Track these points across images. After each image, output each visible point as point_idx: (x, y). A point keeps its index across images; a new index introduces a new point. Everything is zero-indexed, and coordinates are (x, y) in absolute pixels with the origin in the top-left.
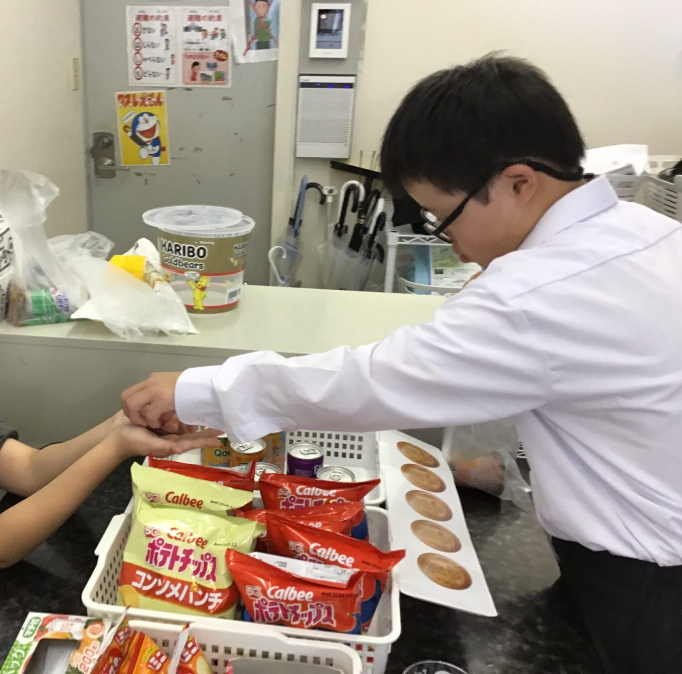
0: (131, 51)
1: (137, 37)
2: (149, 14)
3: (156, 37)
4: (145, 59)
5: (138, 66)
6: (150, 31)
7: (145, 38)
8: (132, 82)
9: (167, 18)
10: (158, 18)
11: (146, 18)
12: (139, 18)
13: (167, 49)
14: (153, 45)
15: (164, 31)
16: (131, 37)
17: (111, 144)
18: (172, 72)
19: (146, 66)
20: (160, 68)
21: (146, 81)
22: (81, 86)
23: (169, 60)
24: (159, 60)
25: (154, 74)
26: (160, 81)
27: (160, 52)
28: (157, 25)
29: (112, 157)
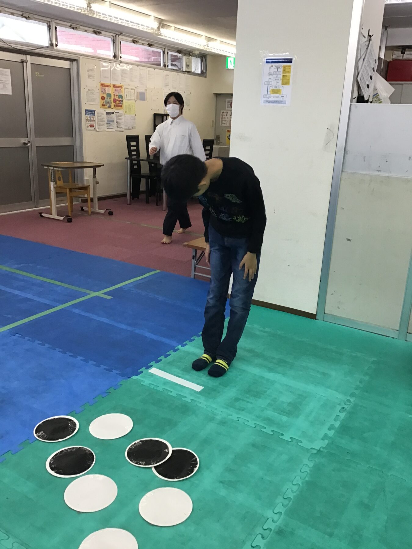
0: (221, 119)
1: (222, 116)
2: (225, 112)
3: (225, 117)
4: (223, 121)
5: (222, 122)
6: (224, 115)
7: (223, 116)
8: (221, 125)
9: (227, 113)
10: (226, 113)
11: (224, 113)
12: (223, 113)
13: (227, 118)
14: (225, 118)
15: (227, 115)
16: (221, 116)
17: (219, 138)
18: (228, 123)
19: (223, 122)
20: (225, 122)
21: (223, 125)
22: (214, 125)
23: (227, 121)
24: (225, 121)
25: (224, 124)
26: (225, 125)
27: (226, 119)
28: (226, 114)
29: (219, 141)
